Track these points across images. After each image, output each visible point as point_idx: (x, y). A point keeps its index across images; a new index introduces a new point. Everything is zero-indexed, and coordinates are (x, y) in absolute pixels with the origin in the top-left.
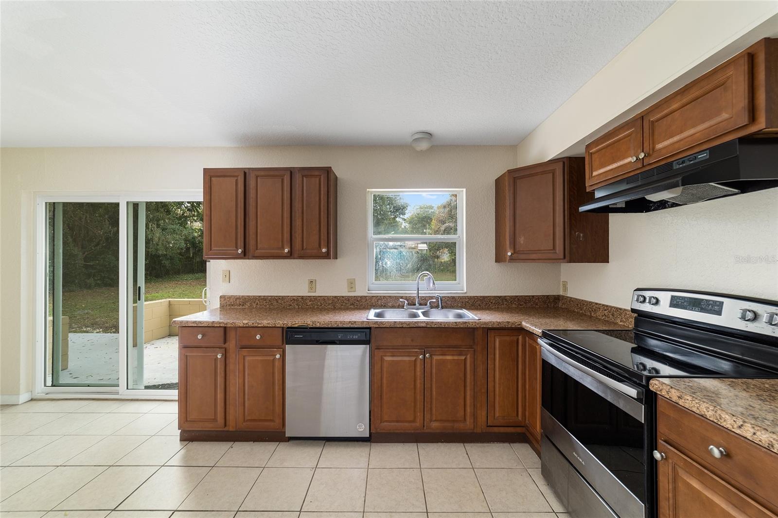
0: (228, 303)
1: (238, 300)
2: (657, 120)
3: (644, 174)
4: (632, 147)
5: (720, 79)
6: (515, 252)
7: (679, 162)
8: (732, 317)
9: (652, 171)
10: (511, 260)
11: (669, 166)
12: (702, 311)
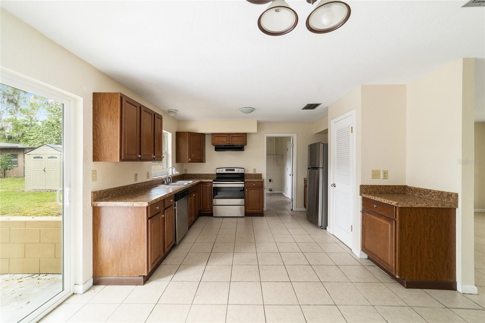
0: (99, 197)
1: (105, 193)
2: (232, 137)
3: (229, 146)
4: (227, 139)
5: (242, 135)
6: (191, 160)
7: (236, 145)
8: (236, 171)
9: (230, 145)
10: (190, 162)
11: (234, 145)
12: (232, 171)
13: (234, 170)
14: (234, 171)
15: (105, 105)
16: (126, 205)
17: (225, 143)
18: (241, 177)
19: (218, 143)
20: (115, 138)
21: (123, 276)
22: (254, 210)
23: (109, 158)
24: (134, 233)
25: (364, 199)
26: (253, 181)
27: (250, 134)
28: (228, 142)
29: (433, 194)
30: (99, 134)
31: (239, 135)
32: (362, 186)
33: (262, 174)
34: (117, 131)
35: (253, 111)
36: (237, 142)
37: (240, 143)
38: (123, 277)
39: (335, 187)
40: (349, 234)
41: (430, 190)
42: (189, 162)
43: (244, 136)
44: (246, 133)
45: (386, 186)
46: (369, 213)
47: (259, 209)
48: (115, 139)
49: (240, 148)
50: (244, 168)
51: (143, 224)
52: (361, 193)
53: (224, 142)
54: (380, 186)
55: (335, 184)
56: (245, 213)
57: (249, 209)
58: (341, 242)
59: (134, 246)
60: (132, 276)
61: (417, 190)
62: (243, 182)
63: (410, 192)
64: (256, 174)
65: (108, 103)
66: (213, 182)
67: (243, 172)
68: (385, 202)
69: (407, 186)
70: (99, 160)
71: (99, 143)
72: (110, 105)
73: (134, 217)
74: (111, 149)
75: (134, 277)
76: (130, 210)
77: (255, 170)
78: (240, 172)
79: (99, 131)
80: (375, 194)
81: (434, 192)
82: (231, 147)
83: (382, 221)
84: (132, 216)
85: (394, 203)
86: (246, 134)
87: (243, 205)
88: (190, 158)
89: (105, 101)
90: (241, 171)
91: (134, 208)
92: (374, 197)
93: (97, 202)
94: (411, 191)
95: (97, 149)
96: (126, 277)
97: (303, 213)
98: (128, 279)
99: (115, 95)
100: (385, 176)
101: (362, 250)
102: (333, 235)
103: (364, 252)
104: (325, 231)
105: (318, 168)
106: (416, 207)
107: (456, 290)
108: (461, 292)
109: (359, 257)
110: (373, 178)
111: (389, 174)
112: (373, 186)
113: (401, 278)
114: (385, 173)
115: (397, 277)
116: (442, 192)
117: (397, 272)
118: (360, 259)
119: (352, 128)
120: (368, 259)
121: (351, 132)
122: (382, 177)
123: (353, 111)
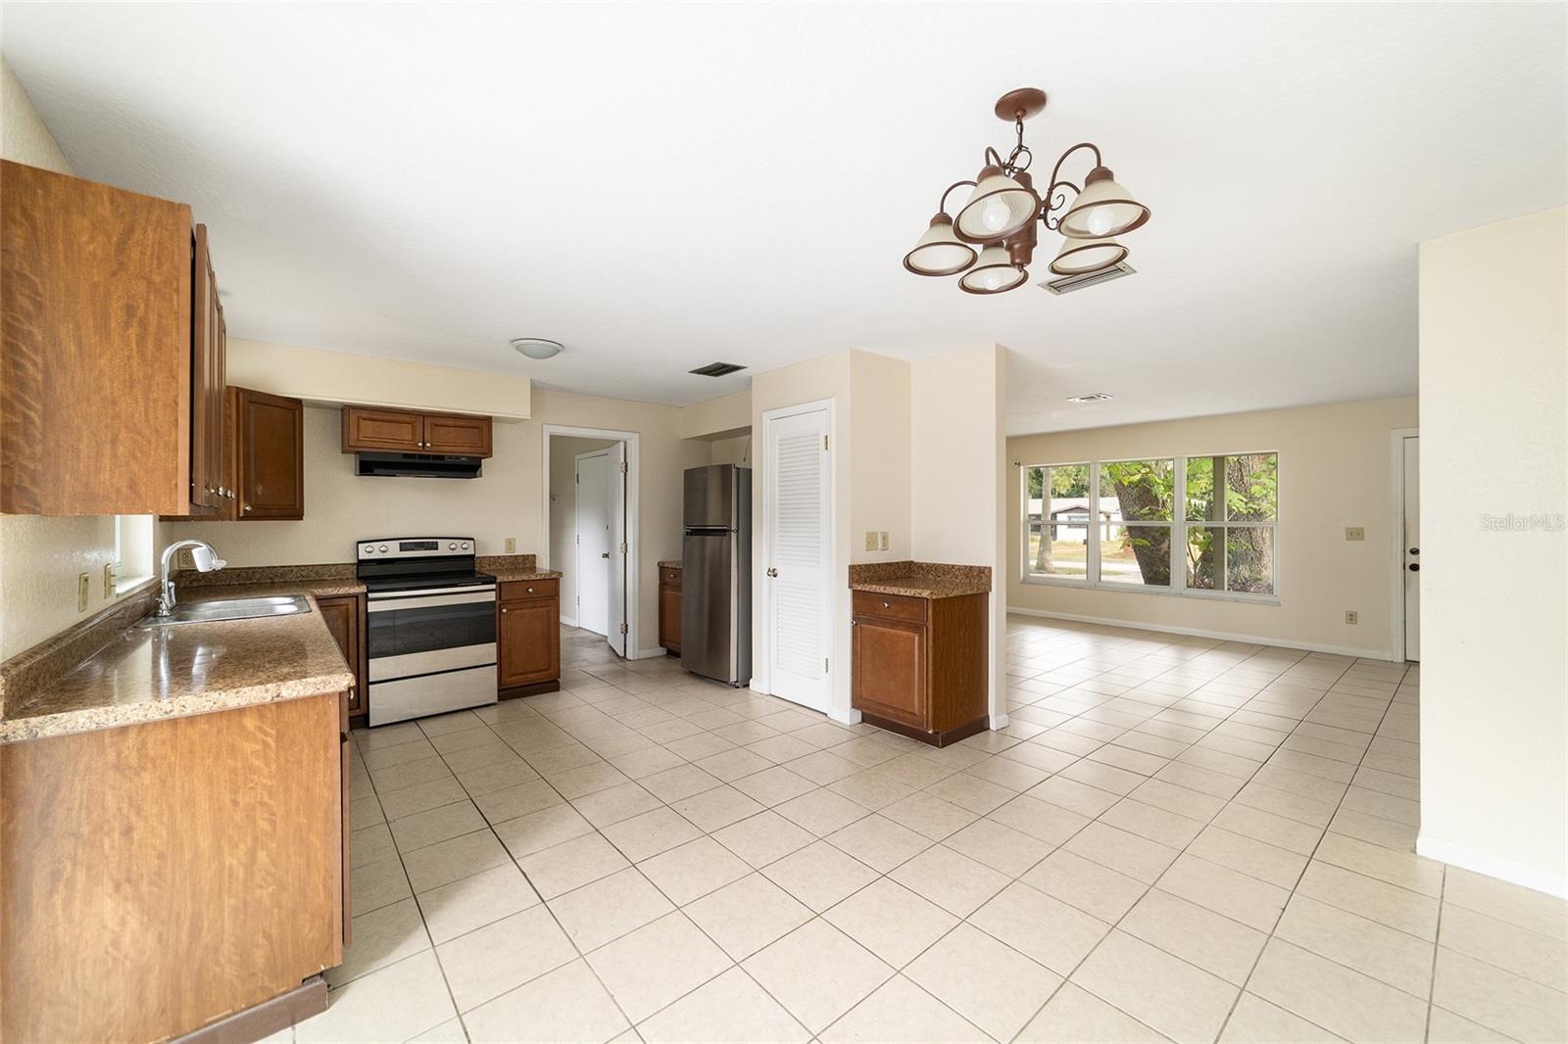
2: (437, 425)
3: (421, 457)
4: (414, 433)
5: (477, 424)
6: (252, 506)
7: (450, 457)
8: (444, 549)
9: (428, 457)
10: (248, 517)
11: (442, 458)
12: (426, 549)
13: (435, 546)
14: (437, 549)
15: (84, 239)
16: (237, 700)
17: (405, 447)
18: (462, 569)
19: (379, 445)
20: (160, 404)
21: (207, 1020)
22: (531, 676)
23: (113, 496)
24: (273, 814)
25: (856, 594)
26: (526, 578)
27: (502, 420)
28: (420, 444)
29: (957, 573)
30: (40, 377)
31: (462, 423)
32: (852, 568)
33: (535, 556)
34: (175, 378)
35: (559, 351)
36: (452, 445)
37: (466, 449)
38: (210, 1024)
39: (775, 576)
40: (819, 680)
41: (953, 566)
42: (239, 519)
43: (482, 425)
44: (491, 417)
45: (887, 564)
46: (870, 622)
47: (547, 670)
48: (160, 414)
49: (468, 468)
50: (472, 539)
51: (321, 765)
52: (852, 581)
53: (403, 441)
54: (879, 565)
55: (774, 570)
56: (499, 690)
57: (511, 676)
58: (795, 706)
59: (275, 865)
60: (260, 997)
61: (931, 568)
62: (493, 586)
63: (919, 573)
64: (516, 556)
65: (109, 237)
66: (371, 595)
67: (473, 553)
68: (908, 594)
69: (912, 562)
70: (38, 505)
71: (38, 421)
72: (121, 249)
73: (273, 744)
74: (135, 457)
75: (273, 998)
76: (250, 722)
77: (510, 543)
78: (459, 552)
79: (39, 360)
80: (880, 581)
81: (960, 568)
82: (431, 461)
83: (900, 632)
84: (264, 743)
85: (926, 594)
86: (488, 420)
87: (494, 664)
88: (247, 499)
89: (86, 222)
90: (460, 549)
91: (273, 708)
92: (882, 588)
93: (33, 721)
95: (28, 451)
96: (228, 1016)
97: (660, 660)
98: (245, 1017)
99: (157, 212)
100: (884, 545)
101: (853, 707)
102: (771, 695)
103: (858, 709)
104: (745, 690)
105: (725, 530)
106: (951, 598)
107: (989, 729)
108: (995, 729)
109: (849, 723)
110: (867, 550)
111: (890, 539)
112: (868, 566)
113: (934, 733)
114: (885, 538)
115: (930, 732)
116: (971, 567)
117: (930, 724)
118: (851, 726)
119: (827, 437)
120: (863, 721)
121: (824, 447)
122: (880, 545)
123: (829, 400)
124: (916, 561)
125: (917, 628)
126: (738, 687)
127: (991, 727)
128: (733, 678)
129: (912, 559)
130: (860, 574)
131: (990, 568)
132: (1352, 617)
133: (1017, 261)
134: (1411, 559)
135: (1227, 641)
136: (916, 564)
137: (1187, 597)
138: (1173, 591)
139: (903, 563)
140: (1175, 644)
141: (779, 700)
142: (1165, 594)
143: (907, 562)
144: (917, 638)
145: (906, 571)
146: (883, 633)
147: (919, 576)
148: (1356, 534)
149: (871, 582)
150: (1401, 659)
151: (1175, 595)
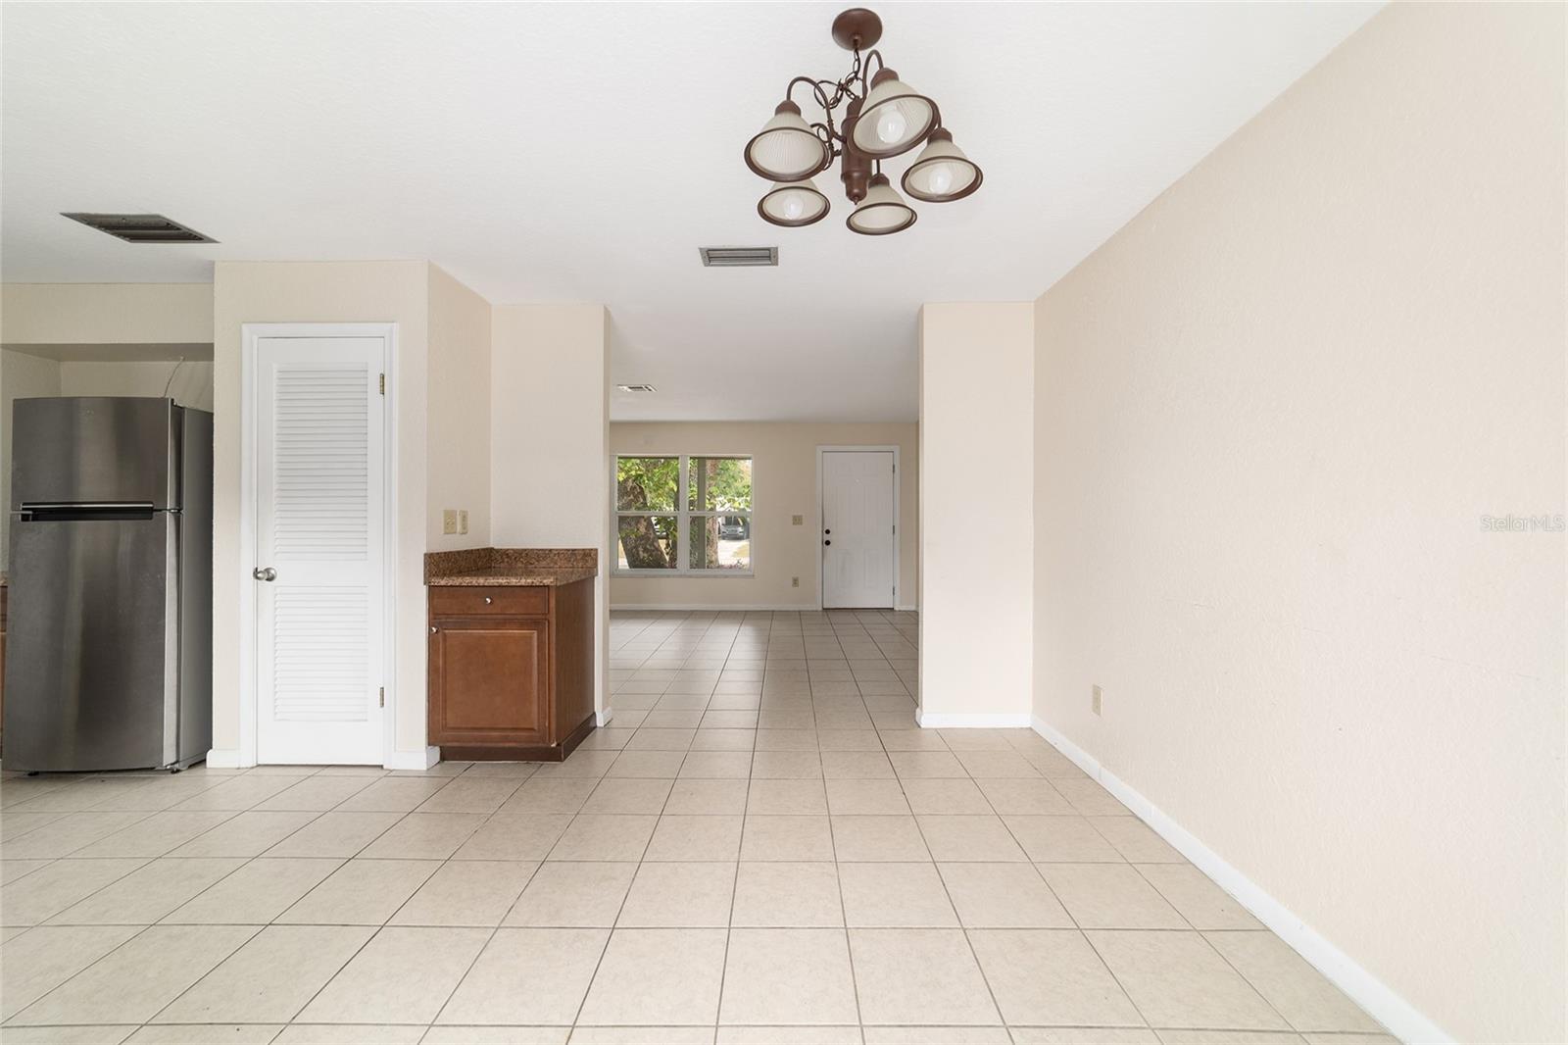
25: (434, 592)
29: (556, 558)
32: (428, 557)
39: (270, 579)
40: (367, 720)
41: (550, 550)
45: (467, 551)
46: (461, 625)
52: (428, 574)
54: (458, 552)
55: (268, 569)
61: (521, 554)
63: (503, 562)
68: (523, 584)
69: (492, 549)
81: (559, 552)
83: (509, 633)
85: (546, 582)
94: (506, 560)
100: (464, 527)
101: (429, 745)
102: (258, 765)
103: (435, 745)
104: (197, 771)
105: (151, 510)
106: (572, 584)
107: (596, 727)
108: (602, 725)
109: (425, 769)
110: (446, 533)
111: (470, 522)
112: (447, 554)
113: (558, 745)
114: (464, 518)
115: (554, 745)
116: (573, 550)
117: (554, 735)
118: (428, 769)
119: (383, 377)
120: (443, 758)
121: (378, 389)
122: (459, 528)
123: (390, 325)
124: (496, 547)
125: (535, 623)
126: (178, 771)
127: (598, 725)
128: (169, 757)
129: (491, 546)
130: (439, 565)
131: (596, 550)
132: (795, 582)
133: (856, 191)
134: (827, 537)
135: (720, 612)
136: (498, 551)
137: (690, 577)
138: (678, 573)
139: (484, 550)
140: (687, 619)
141: (273, 769)
142: (674, 576)
143: (487, 549)
144: (535, 635)
145: (484, 560)
146: (482, 637)
147: (502, 565)
148: (797, 520)
149: (451, 575)
150: (821, 609)
151: (681, 576)
